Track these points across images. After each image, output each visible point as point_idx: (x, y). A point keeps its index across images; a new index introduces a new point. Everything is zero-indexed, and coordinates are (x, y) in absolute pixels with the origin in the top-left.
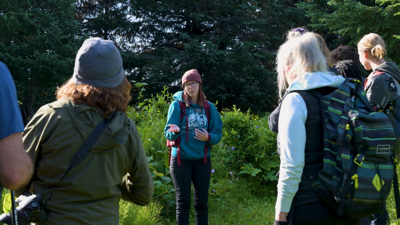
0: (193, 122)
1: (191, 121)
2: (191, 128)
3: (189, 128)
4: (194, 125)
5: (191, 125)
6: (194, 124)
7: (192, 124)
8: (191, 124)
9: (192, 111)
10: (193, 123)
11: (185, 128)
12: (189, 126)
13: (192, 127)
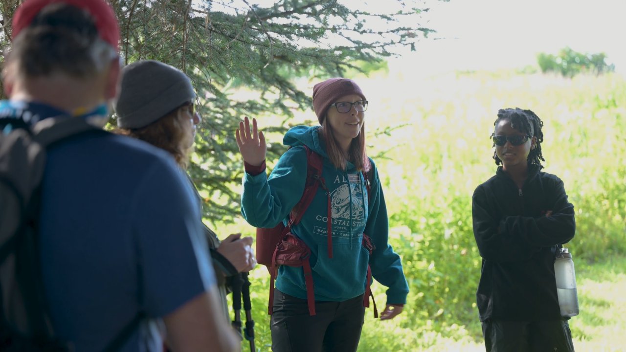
0: (344, 206)
1: (339, 203)
2: (338, 222)
3: (333, 221)
4: (345, 214)
5: (339, 214)
6: (346, 210)
7: (341, 212)
8: (338, 212)
9: (341, 180)
10: (343, 209)
11: (325, 219)
12: (334, 215)
13: (340, 218)
